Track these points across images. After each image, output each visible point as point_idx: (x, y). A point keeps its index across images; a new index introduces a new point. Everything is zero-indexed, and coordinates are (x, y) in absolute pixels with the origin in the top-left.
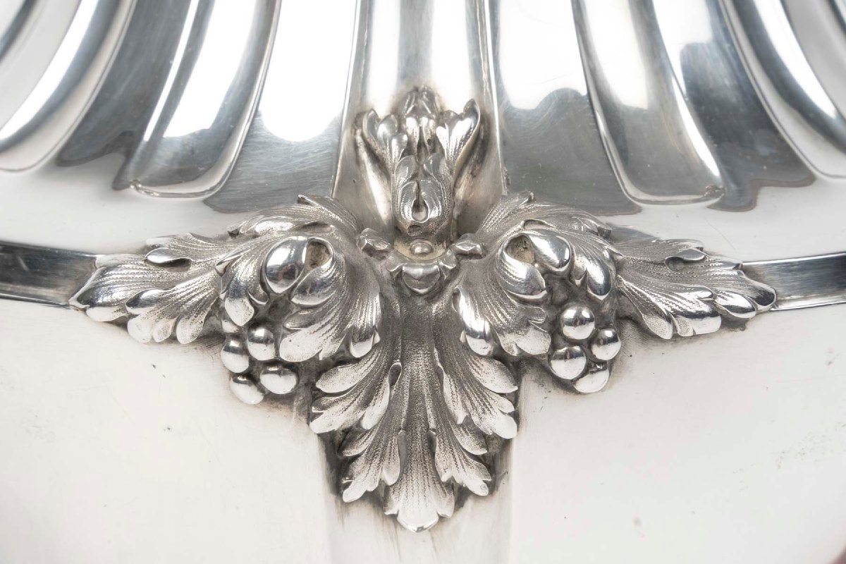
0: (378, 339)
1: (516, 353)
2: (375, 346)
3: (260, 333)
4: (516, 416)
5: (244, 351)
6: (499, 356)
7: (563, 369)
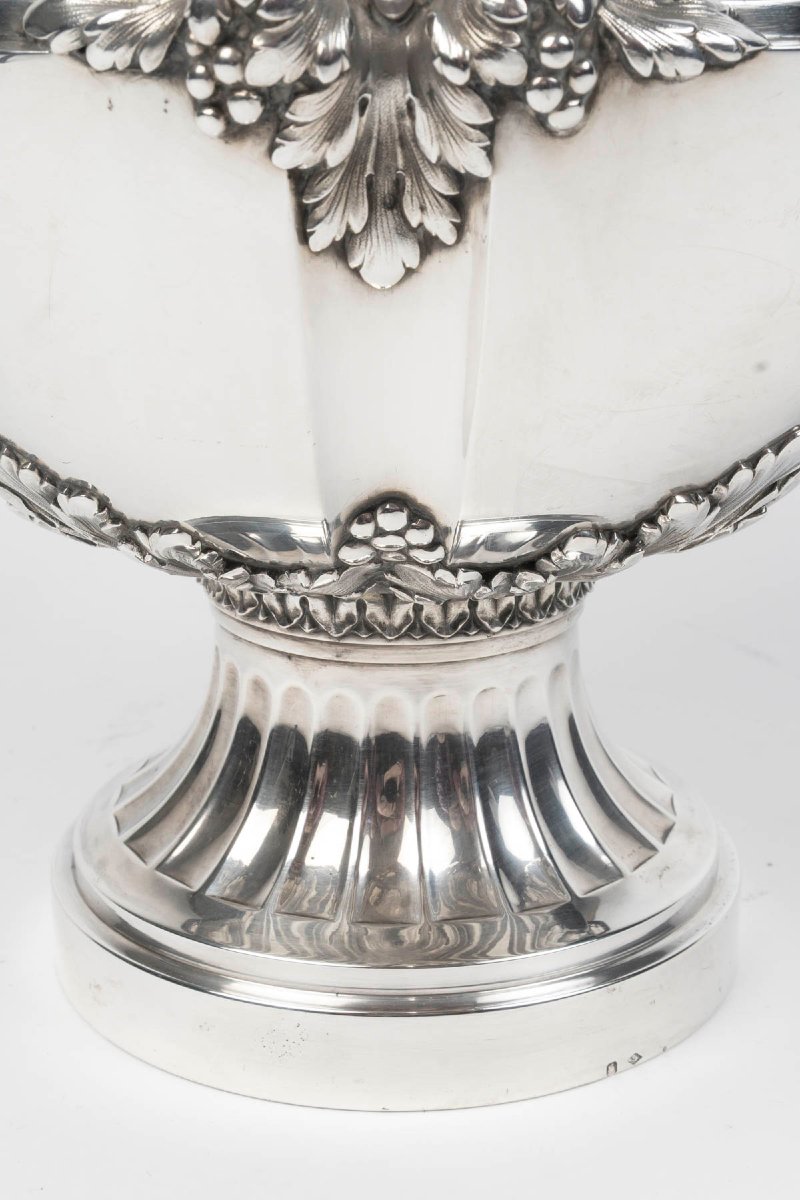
0: (347, 65)
1: (492, 84)
2: (342, 74)
3: (226, 53)
4: (490, 152)
5: (210, 75)
6: (475, 86)
7: (538, 101)
